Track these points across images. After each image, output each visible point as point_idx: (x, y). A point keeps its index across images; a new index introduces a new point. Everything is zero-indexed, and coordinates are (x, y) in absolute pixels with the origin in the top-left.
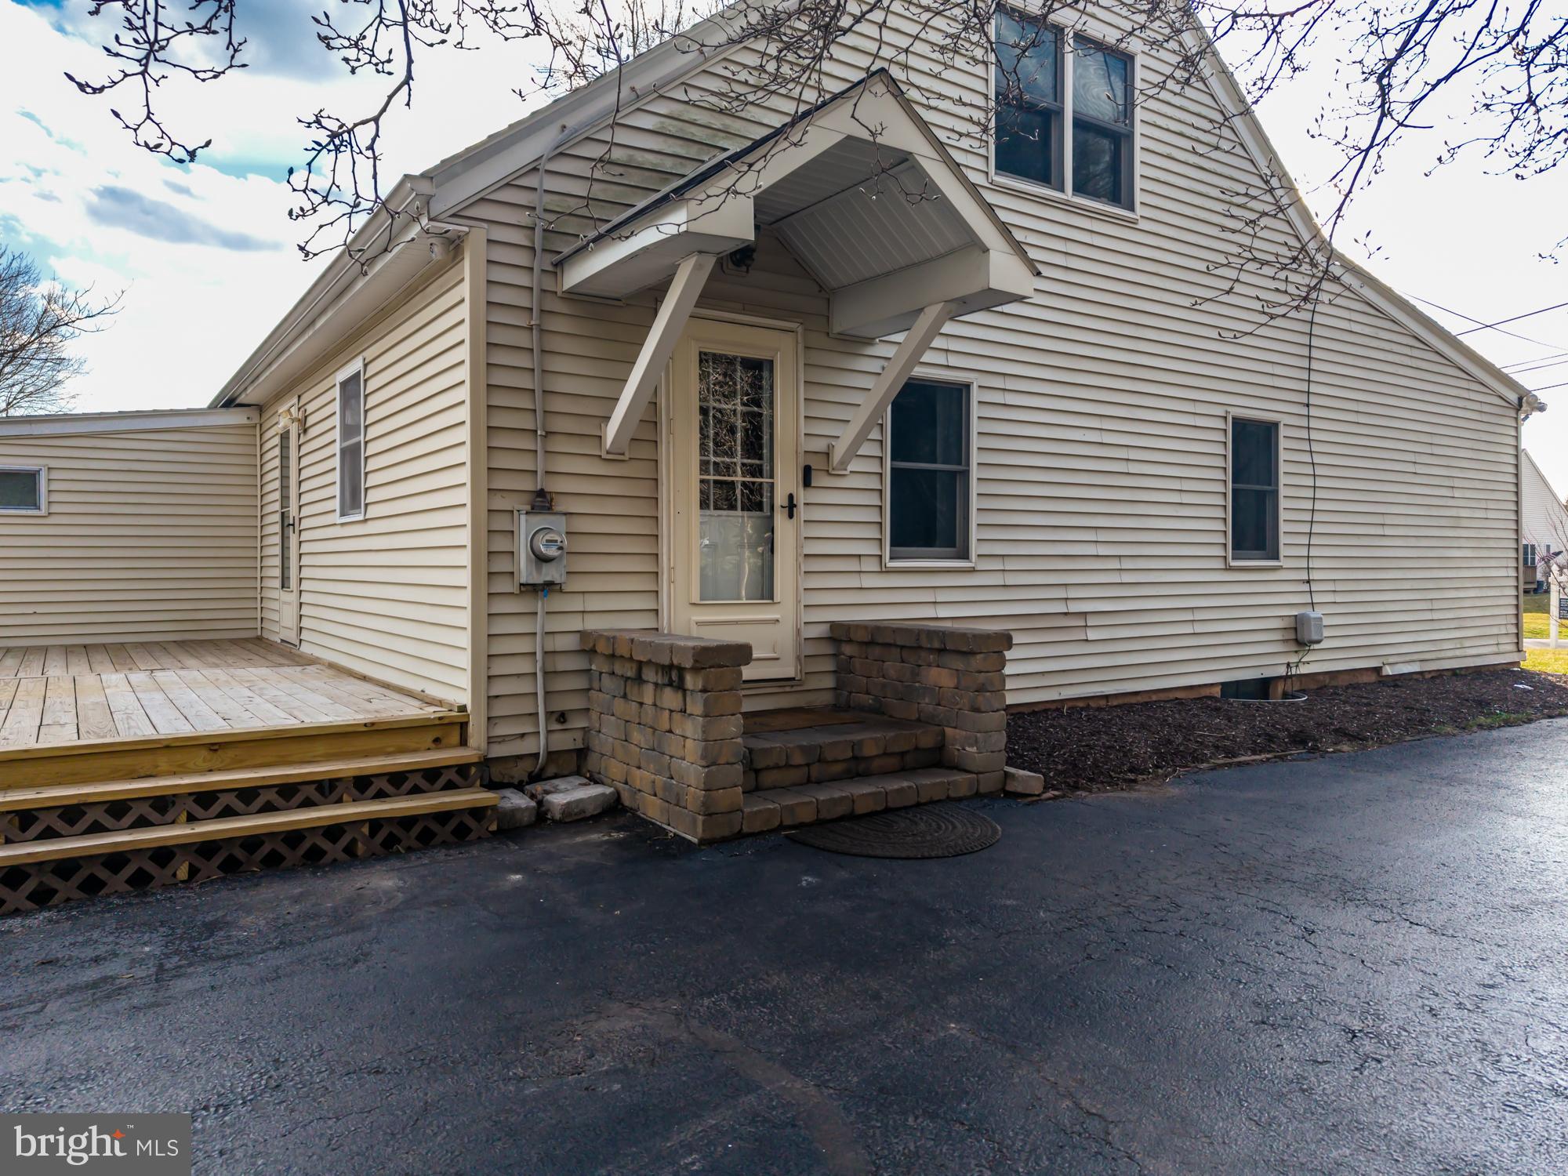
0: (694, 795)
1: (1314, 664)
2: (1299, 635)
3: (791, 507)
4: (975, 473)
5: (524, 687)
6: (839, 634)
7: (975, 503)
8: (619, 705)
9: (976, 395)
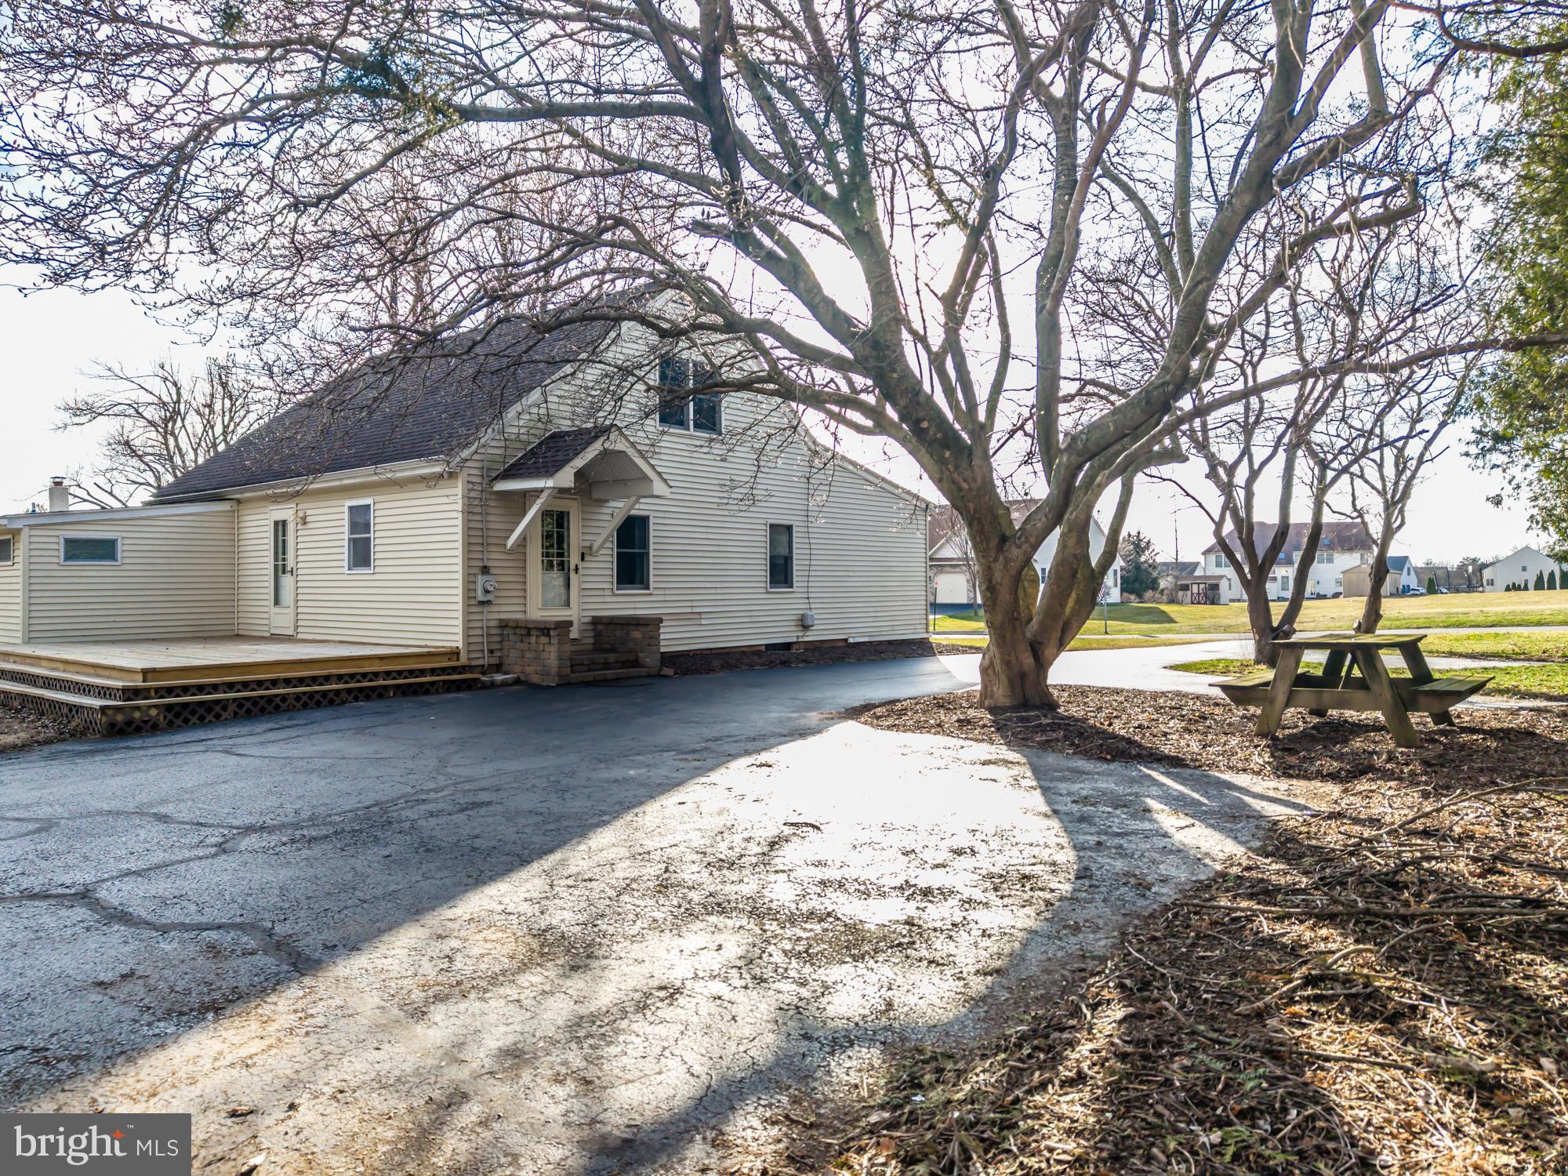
0: (554, 671)
1: (811, 636)
2: (804, 624)
3: (577, 570)
4: (652, 553)
5: (479, 640)
6: (596, 621)
7: (652, 566)
8: (519, 645)
9: (652, 521)
